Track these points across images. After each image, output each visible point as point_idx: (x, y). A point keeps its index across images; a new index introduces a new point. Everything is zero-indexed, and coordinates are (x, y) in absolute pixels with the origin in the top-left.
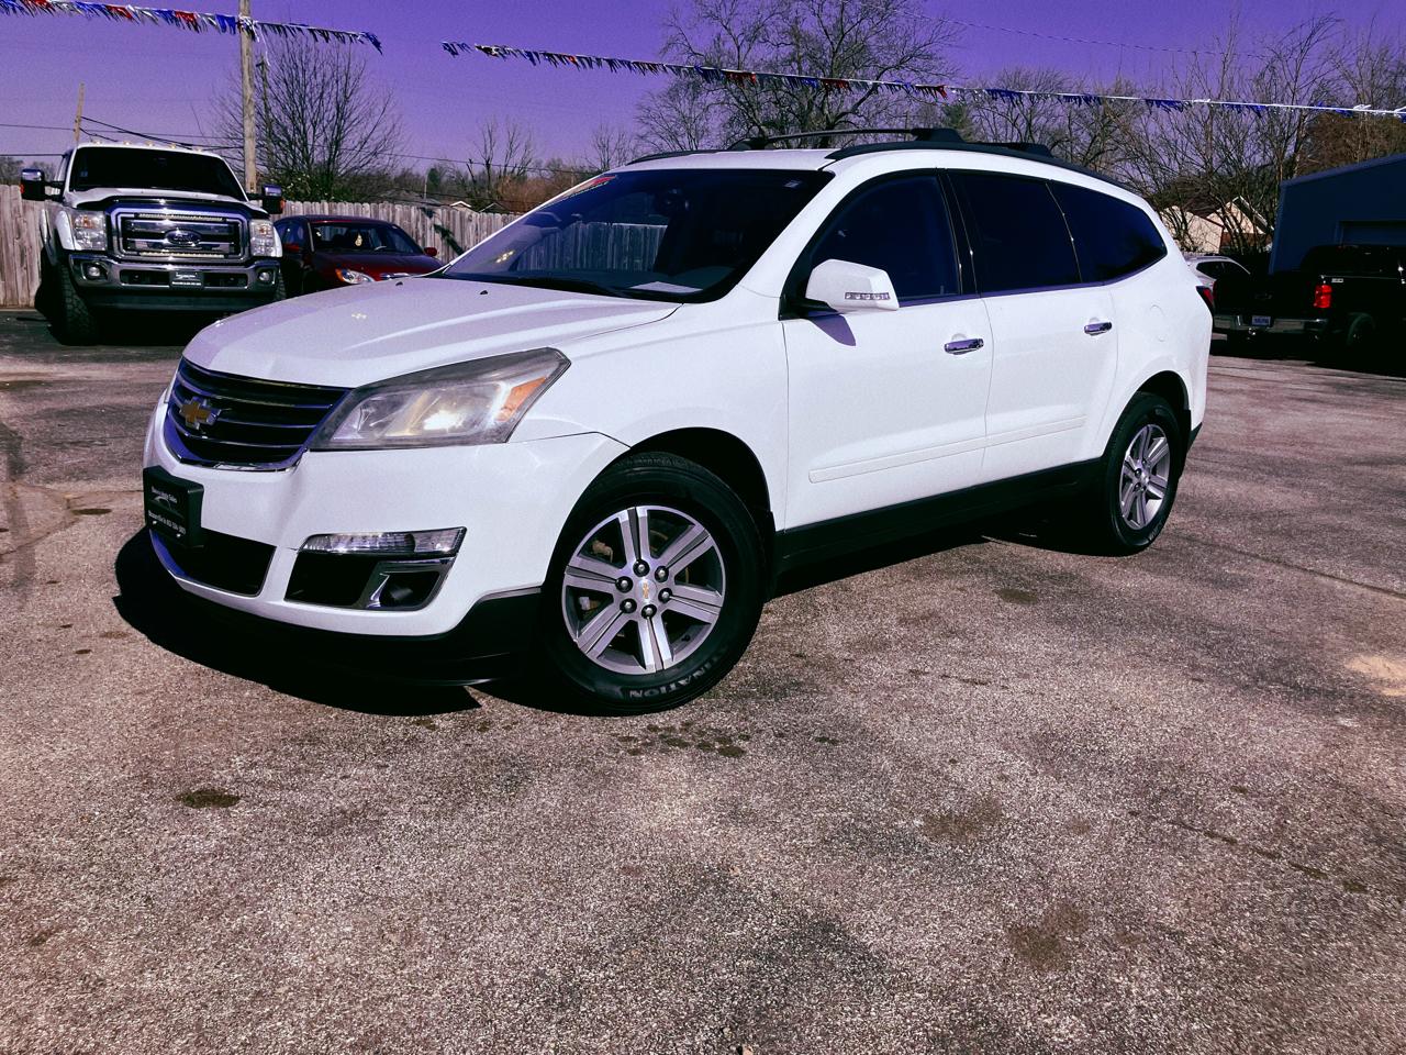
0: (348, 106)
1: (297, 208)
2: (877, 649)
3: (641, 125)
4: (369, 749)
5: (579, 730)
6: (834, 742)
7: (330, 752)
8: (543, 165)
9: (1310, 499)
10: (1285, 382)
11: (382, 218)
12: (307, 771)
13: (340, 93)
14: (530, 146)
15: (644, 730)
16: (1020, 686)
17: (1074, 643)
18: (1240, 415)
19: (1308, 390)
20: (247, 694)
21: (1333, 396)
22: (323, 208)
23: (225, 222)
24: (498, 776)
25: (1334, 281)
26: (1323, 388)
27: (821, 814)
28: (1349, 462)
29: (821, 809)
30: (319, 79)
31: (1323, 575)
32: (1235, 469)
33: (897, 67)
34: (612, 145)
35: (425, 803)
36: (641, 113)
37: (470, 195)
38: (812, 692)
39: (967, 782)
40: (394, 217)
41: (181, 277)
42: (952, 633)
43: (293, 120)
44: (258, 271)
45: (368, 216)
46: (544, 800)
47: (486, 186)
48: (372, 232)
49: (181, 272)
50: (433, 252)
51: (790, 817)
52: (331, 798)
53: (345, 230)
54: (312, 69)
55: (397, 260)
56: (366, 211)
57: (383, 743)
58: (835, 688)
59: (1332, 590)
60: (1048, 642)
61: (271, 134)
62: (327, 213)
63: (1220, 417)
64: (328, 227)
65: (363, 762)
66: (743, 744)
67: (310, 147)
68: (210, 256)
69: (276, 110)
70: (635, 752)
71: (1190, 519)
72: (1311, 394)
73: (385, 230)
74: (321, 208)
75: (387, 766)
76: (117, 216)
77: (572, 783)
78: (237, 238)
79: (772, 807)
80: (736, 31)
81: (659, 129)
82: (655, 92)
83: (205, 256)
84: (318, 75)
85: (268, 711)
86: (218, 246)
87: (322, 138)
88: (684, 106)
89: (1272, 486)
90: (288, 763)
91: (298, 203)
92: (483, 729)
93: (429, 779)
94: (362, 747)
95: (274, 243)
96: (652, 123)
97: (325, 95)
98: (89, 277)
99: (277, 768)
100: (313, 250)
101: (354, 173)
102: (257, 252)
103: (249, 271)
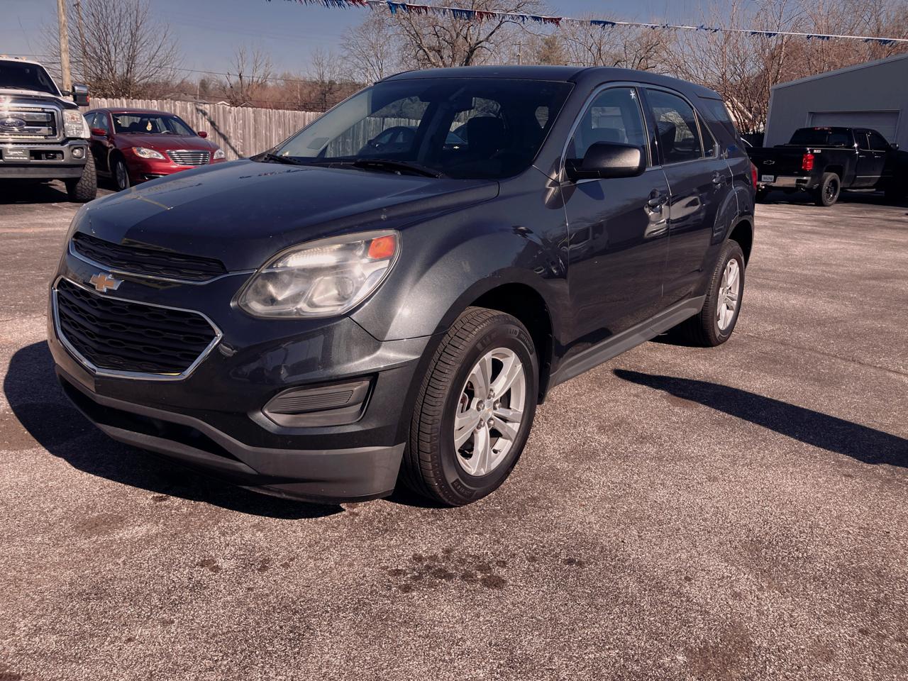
0: (139, 33)
1: (105, 103)
2: (589, 458)
3: (344, 50)
4: (155, 601)
5: (351, 565)
6: (580, 564)
7: (115, 608)
8: (278, 77)
9: (850, 309)
10: (790, 220)
11: (166, 111)
12: (92, 635)
13: (133, 23)
14: (269, 63)
15: (410, 561)
16: (714, 489)
17: (739, 443)
18: (773, 244)
19: (807, 226)
20: (40, 539)
21: (824, 229)
22: (122, 103)
23: (44, 112)
24: (281, 627)
25: (815, 151)
26: (815, 224)
27: (591, 654)
28: (860, 277)
29: (590, 648)
30: (117, 13)
31: (890, 371)
32: (789, 286)
35: (211, 669)
36: (344, 42)
37: (229, 97)
38: (548, 508)
39: (707, 603)
40: (175, 110)
41: (12, 153)
42: (642, 439)
43: (99, 41)
44: (72, 148)
45: (156, 109)
46: (327, 657)
47: (239, 91)
48: (159, 121)
49: (12, 150)
50: (204, 135)
51: (564, 661)
52: (115, 671)
53: (139, 118)
54: (112, 5)
55: (178, 141)
56: (155, 106)
57: (169, 592)
58: (565, 501)
60: (719, 443)
61: (85, 52)
62: (125, 106)
63: (761, 246)
64: (126, 117)
65: (149, 617)
66: (502, 572)
67: (113, 62)
68: (33, 137)
69: (87, 35)
70: (407, 589)
71: (777, 326)
72: (809, 228)
73: (167, 119)
74: (121, 103)
75: (173, 622)
77: (353, 632)
78: (52, 123)
79: (545, 649)
83: (30, 137)
84: (116, 10)
85: (57, 559)
86: (40, 130)
87: (121, 55)
88: (373, 37)
89: (820, 298)
90: (73, 626)
91: (104, 99)
92: (263, 568)
93: (214, 635)
94: (147, 598)
95: (83, 127)
97: (121, 25)
99: (61, 633)
100: (115, 133)
101: (146, 80)
102: (70, 134)
103: (65, 148)
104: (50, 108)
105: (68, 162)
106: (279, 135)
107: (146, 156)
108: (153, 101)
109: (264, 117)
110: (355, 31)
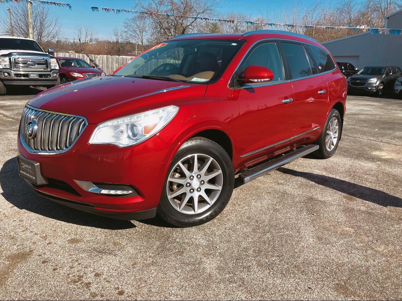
3: (125, 28)
14: (92, 34)
23: (43, 59)
33: (203, 13)
34: (119, 34)
36: (125, 25)
41: (32, 75)
44: (53, 73)
49: (32, 74)
50: (94, 67)
59: (361, 140)
68: (40, 69)
76: (13, 58)
78: (47, 64)
80: (156, 2)
81: (131, 29)
82: (129, 19)
83: (38, 69)
86: (42, 66)
88: (138, 23)
95: (56, 65)
96: (129, 28)
98: (5, 76)
102: (53, 68)
103: (51, 73)
104: (46, 58)
105: (53, 79)
106: (116, 66)
107: (76, 76)
109: (110, 59)
110: (130, 20)
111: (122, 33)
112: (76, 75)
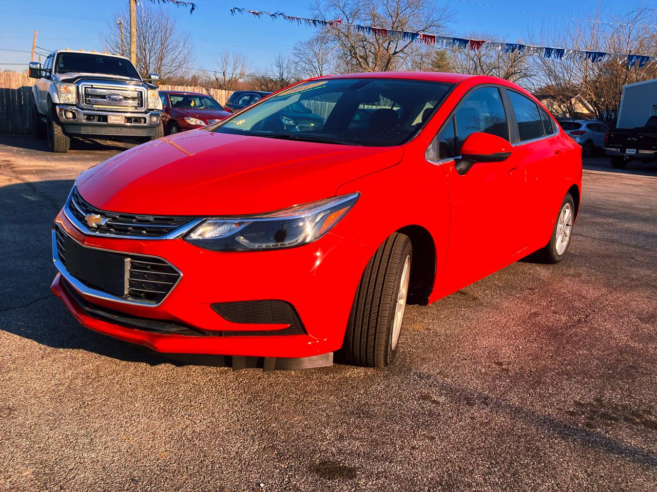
0: (166, 43)
3: (295, 57)
23: (136, 91)
34: (284, 66)
36: (296, 51)
41: (113, 118)
44: (152, 116)
48: (196, 99)
49: (113, 116)
53: (183, 98)
55: (214, 114)
76: (82, 86)
78: (141, 99)
81: (304, 59)
82: (303, 42)
95: (158, 102)
96: (301, 56)
98: (66, 118)
100: (171, 107)
101: (169, 75)
102: (151, 106)
103: (147, 116)
105: (149, 125)
107: (193, 123)
108: (188, 87)
110: (304, 44)
111: (289, 64)
112: (193, 121)
